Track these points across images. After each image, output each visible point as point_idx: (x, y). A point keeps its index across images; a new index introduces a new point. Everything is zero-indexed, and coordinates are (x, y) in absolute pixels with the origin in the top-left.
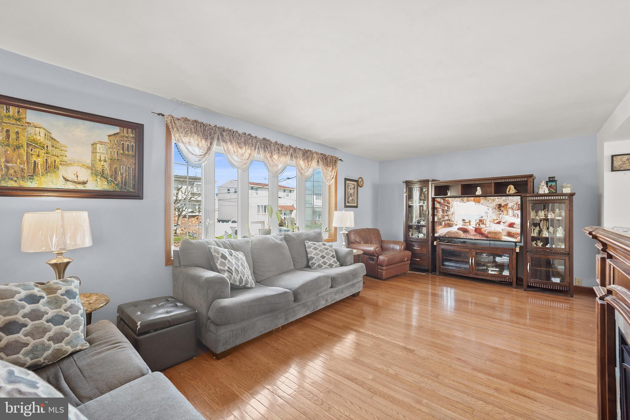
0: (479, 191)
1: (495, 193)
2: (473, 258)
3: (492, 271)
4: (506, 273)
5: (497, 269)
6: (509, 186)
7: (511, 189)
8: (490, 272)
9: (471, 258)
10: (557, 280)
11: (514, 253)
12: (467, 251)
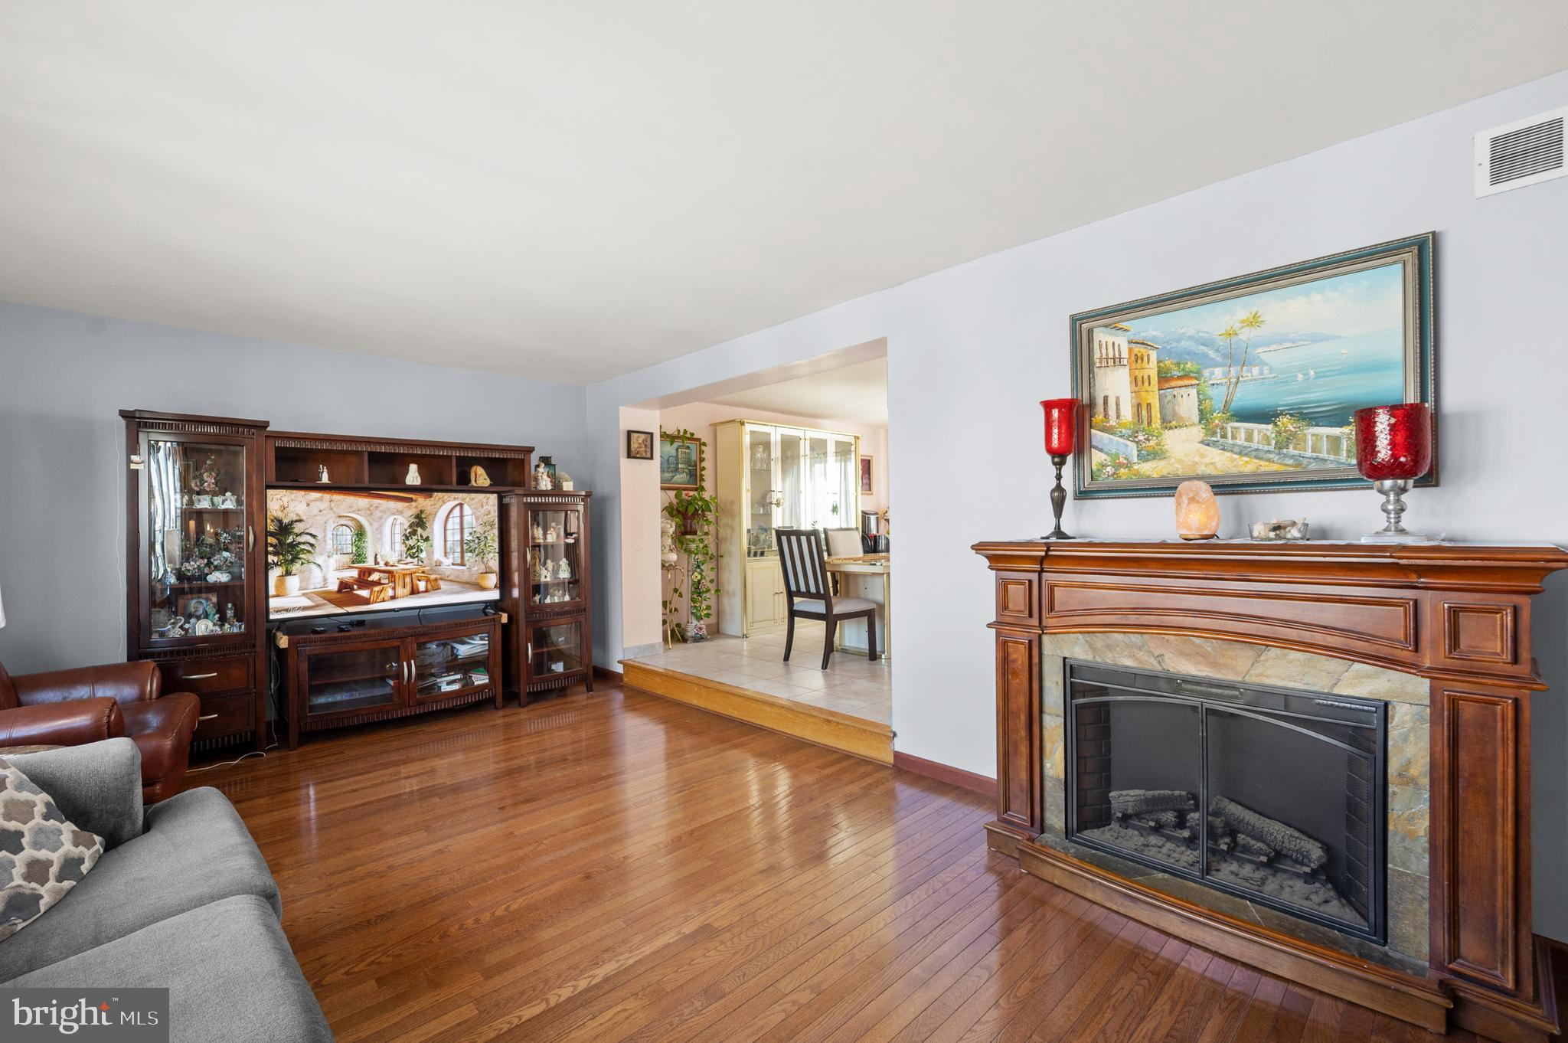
0: (413, 477)
1: (458, 483)
2: (412, 662)
3: (448, 684)
4: (480, 679)
5: (458, 676)
6: (474, 468)
7: (480, 476)
8: (445, 688)
9: (405, 663)
10: (559, 667)
11: (497, 627)
12: (395, 644)
